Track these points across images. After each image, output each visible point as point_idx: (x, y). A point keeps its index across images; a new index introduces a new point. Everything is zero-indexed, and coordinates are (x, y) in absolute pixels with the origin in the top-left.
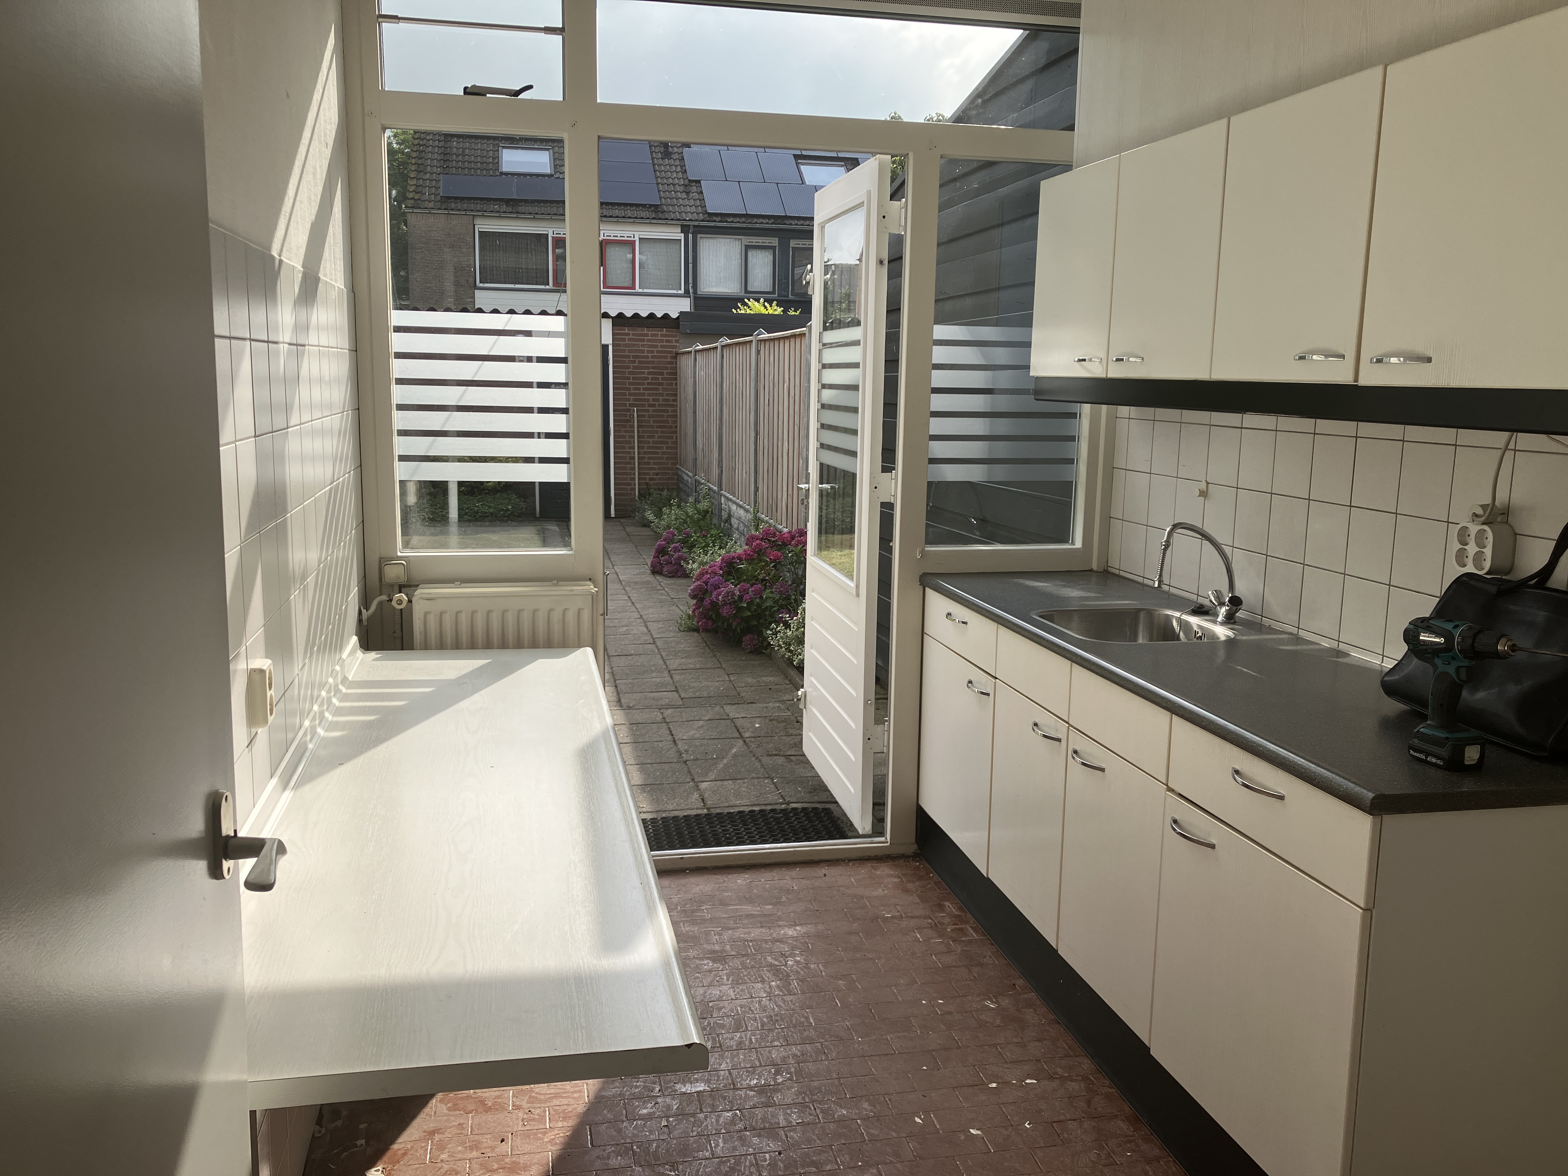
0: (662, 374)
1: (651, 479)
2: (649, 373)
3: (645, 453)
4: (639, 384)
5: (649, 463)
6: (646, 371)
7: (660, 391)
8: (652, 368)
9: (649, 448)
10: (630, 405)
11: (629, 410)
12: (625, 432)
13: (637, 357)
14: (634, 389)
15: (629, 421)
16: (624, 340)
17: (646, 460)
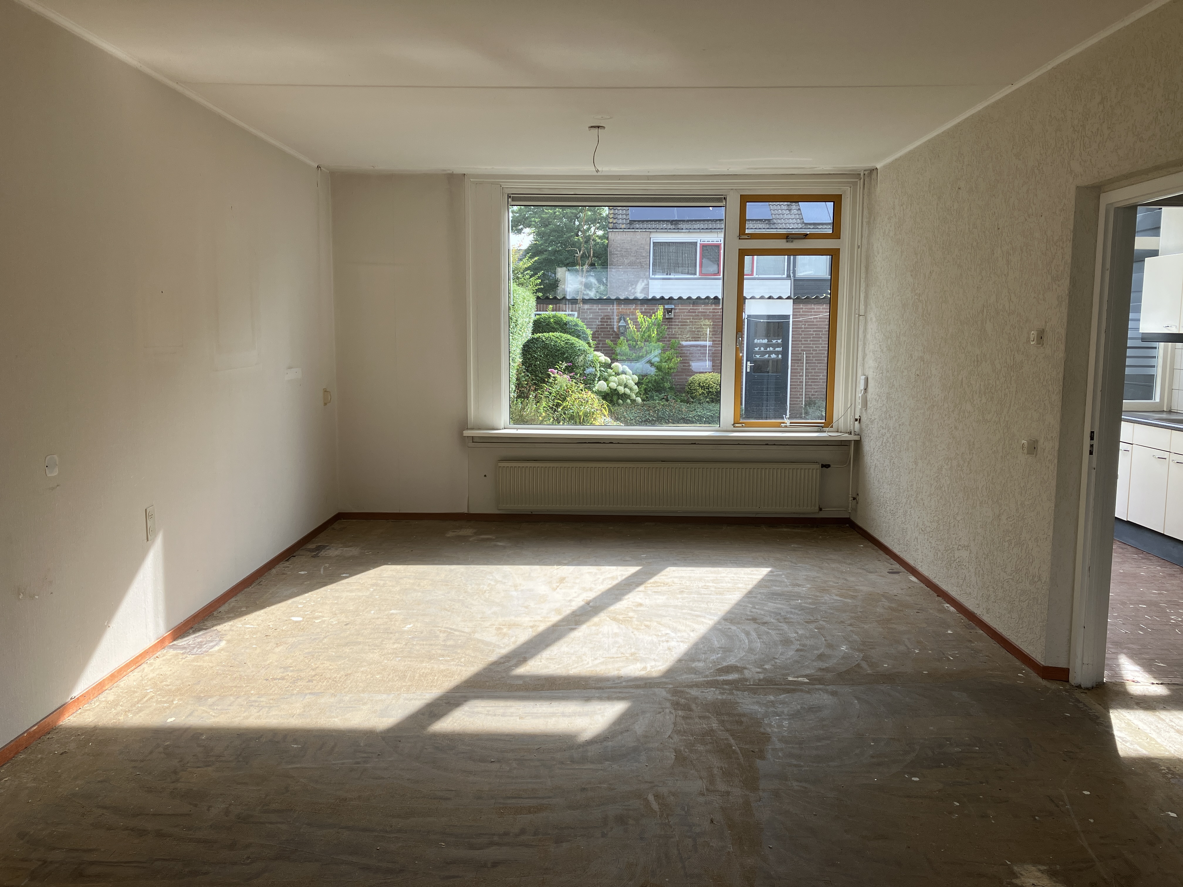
0: (822, 331)
1: (813, 395)
2: (814, 331)
3: (809, 379)
4: (807, 338)
5: (811, 385)
6: (812, 330)
7: (820, 342)
8: (816, 328)
9: (811, 376)
10: (802, 350)
11: (800, 354)
12: (798, 366)
13: (807, 322)
14: (804, 341)
15: (800, 360)
16: (800, 312)
17: (810, 383)
